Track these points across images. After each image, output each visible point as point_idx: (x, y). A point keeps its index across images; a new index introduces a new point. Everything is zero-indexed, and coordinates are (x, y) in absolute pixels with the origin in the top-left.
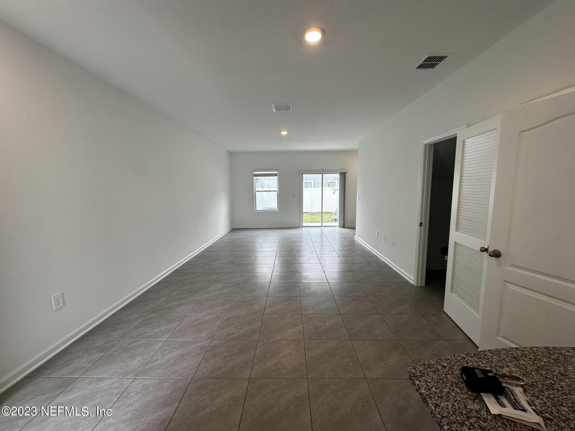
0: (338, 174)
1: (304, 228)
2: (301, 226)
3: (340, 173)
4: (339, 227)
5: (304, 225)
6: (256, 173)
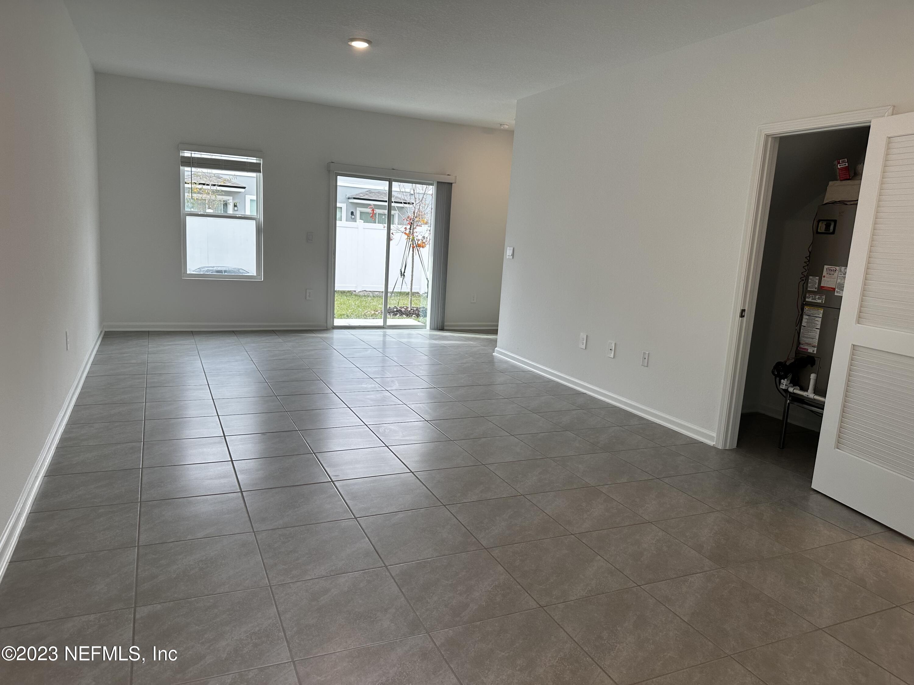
0: (432, 184)
1: (336, 331)
2: (329, 326)
3: (438, 183)
5: (338, 322)
6: (187, 154)
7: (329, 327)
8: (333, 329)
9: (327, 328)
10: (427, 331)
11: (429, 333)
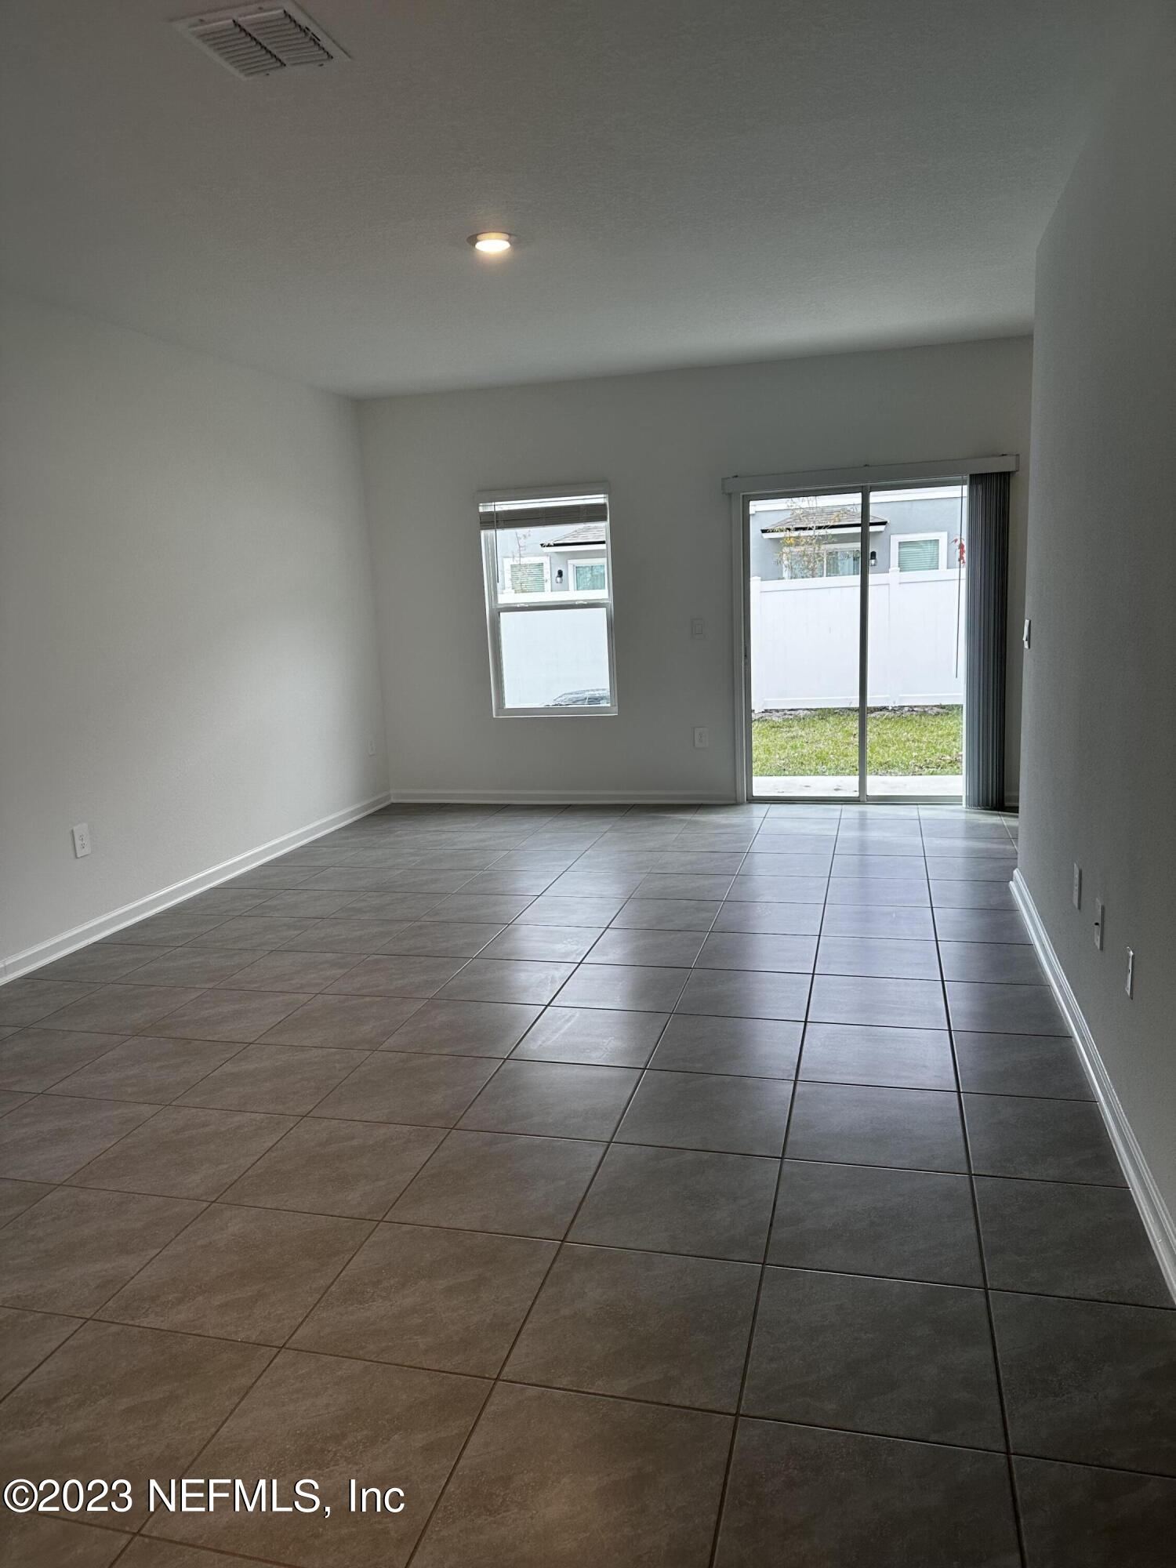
0: (962, 484)
2: (744, 797)
3: (974, 477)
4: (968, 804)
5: (762, 786)
6: (491, 507)
7: (740, 800)
8: (750, 803)
9: (736, 800)
10: (961, 813)
11: (963, 816)
